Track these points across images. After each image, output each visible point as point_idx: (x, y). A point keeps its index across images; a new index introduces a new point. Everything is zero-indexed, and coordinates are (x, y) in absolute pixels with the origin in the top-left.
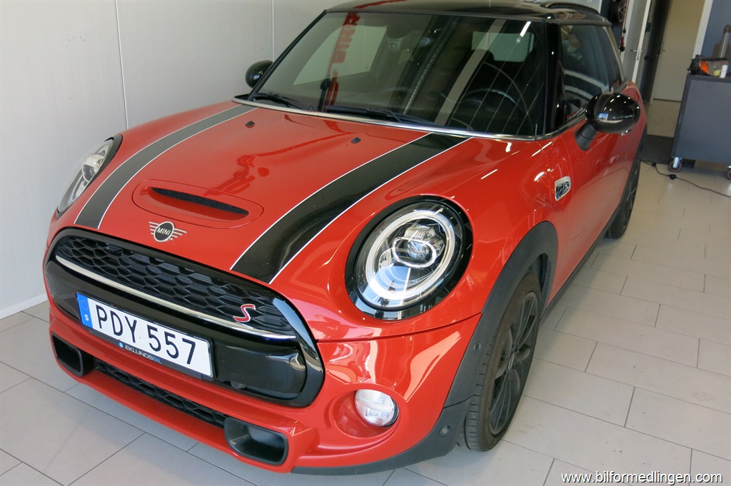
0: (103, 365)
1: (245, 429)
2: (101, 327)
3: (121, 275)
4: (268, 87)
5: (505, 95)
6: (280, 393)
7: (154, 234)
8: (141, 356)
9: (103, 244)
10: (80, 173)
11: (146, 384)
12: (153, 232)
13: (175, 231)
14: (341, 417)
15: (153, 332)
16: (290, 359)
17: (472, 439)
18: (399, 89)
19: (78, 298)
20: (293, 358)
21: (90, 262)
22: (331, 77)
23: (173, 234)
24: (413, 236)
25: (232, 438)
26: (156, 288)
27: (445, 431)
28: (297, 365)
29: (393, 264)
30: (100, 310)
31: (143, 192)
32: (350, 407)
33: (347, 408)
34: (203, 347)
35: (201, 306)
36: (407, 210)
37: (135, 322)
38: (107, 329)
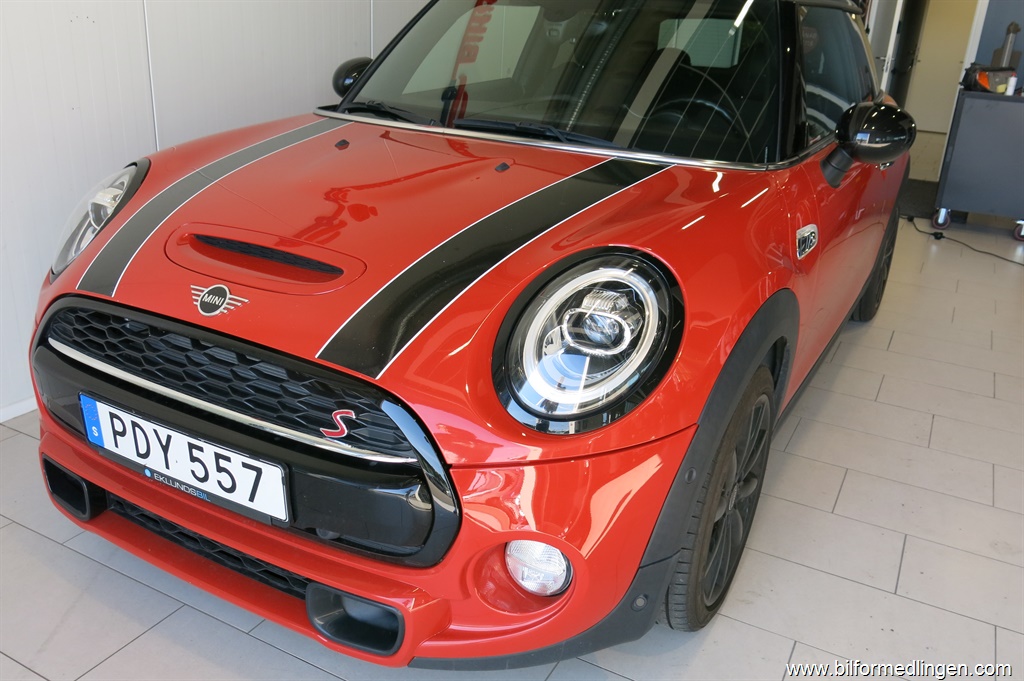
0: (121, 503)
1: (337, 600)
2: (117, 446)
3: (147, 367)
4: (368, 93)
5: (716, 108)
6: (394, 547)
7: (198, 304)
8: (179, 490)
9: (121, 320)
10: (87, 215)
11: (185, 532)
12: (197, 301)
13: (230, 299)
14: (485, 584)
15: (196, 453)
16: (408, 493)
17: (677, 614)
18: (556, 98)
19: (82, 402)
20: (412, 493)
21: (100, 347)
22: (457, 84)
23: (228, 304)
24: (594, 307)
25: (318, 614)
26: (201, 385)
27: (640, 602)
28: (418, 503)
29: (563, 351)
30: (115, 420)
31: (182, 241)
32: (497, 567)
33: (493, 569)
34: (273, 475)
35: (272, 414)
36: (585, 267)
37: (169, 437)
38: (126, 449)
